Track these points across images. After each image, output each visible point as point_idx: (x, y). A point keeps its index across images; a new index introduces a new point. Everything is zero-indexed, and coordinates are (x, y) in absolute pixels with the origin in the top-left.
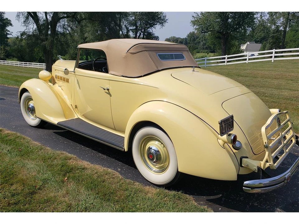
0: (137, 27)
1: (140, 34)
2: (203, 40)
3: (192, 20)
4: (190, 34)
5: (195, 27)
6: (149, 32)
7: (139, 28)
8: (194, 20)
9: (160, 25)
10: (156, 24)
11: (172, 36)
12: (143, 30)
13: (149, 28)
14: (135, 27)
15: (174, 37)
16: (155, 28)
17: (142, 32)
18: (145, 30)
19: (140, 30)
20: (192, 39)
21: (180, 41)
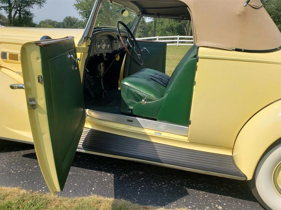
0: (10, 4)
1: (16, 13)
2: (80, 25)
3: (76, 3)
4: (66, 18)
5: (79, 11)
6: (27, 12)
7: (14, 6)
8: (77, 3)
9: (38, 5)
10: (33, 4)
11: (48, 19)
12: (19, 9)
13: (25, 6)
14: (8, 5)
15: (50, 20)
16: (32, 8)
17: (18, 10)
18: (21, 8)
19: (15, 8)
20: (69, 23)
21: (57, 25)
